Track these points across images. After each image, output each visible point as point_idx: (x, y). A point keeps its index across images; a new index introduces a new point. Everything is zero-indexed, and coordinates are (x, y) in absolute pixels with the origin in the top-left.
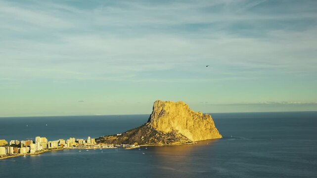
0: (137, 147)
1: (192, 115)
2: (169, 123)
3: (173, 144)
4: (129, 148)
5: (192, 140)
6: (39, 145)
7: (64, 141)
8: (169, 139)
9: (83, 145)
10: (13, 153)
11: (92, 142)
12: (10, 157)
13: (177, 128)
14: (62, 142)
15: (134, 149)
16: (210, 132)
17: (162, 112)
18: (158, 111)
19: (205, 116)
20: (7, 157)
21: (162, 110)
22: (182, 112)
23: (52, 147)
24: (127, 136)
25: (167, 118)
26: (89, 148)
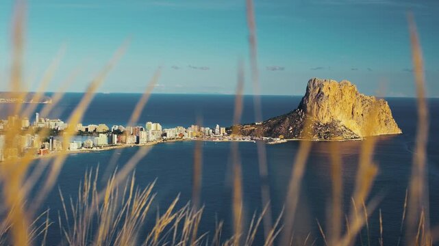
0: (282, 141)
1: (360, 100)
2: (328, 111)
3: (333, 139)
4: (272, 143)
5: (360, 135)
6: (151, 134)
7: (184, 129)
8: (328, 132)
9: (209, 135)
10: (116, 143)
11: (222, 133)
12: (112, 147)
13: (339, 118)
14: (182, 129)
15: (279, 144)
16: (386, 124)
17: (320, 95)
18: (314, 93)
19: (379, 102)
20: (109, 148)
21: (319, 92)
22: (347, 96)
23: (168, 137)
24: (270, 126)
25: (325, 104)
26: (218, 140)
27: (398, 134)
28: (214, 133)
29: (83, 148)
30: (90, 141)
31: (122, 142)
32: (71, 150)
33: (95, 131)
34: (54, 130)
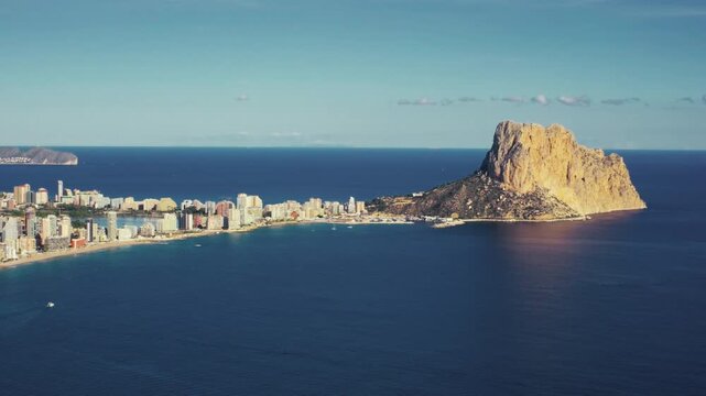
0: (457, 222)
1: (580, 155)
2: (529, 173)
3: (538, 219)
4: (441, 225)
5: (580, 212)
6: (246, 213)
7: (299, 205)
8: (530, 208)
9: (339, 214)
10: (191, 228)
11: (359, 210)
12: (185, 235)
13: (546, 185)
14: (294, 205)
15: (451, 227)
16: (621, 194)
17: (515, 148)
18: (505, 146)
19: (609, 159)
20: (180, 237)
21: (514, 143)
22: (559, 148)
23: (274, 217)
24: (436, 199)
25: (525, 162)
26: (353, 222)
28: (347, 211)
29: (140, 238)
30: (148, 225)
31: (200, 227)
32: (121, 240)
33: (155, 208)
34: (90, 208)
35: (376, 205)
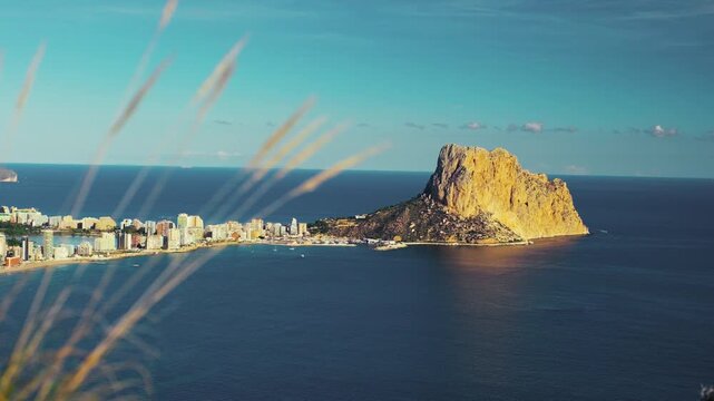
0: (399, 245)
1: (524, 179)
2: (473, 197)
3: (481, 243)
4: (383, 248)
5: (523, 237)
6: (187, 233)
7: (240, 226)
8: (473, 232)
9: (281, 236)
10: (129, 248)
11: (301, 232)
12: (123, 255)
13: (490, 209)
14: (236, 225)
15: (394, 250)
16: (564, 219)
17: (459, 172)
18: (450, 168)
19: (553, 184)
20: (118, 256)
21: (458, 166)
22: (503, 173)
23: (214, 238)
24: (379, 221)
25: (468, 185)
26: (295, 243)
27: (583, 236)
28: (289, 232)
29: (77, 256)
30: (86, 245)
31: (139, 246)
32: (57, 259)
33: (93, 227)
34: (26, 225)
35: (318, 227)
